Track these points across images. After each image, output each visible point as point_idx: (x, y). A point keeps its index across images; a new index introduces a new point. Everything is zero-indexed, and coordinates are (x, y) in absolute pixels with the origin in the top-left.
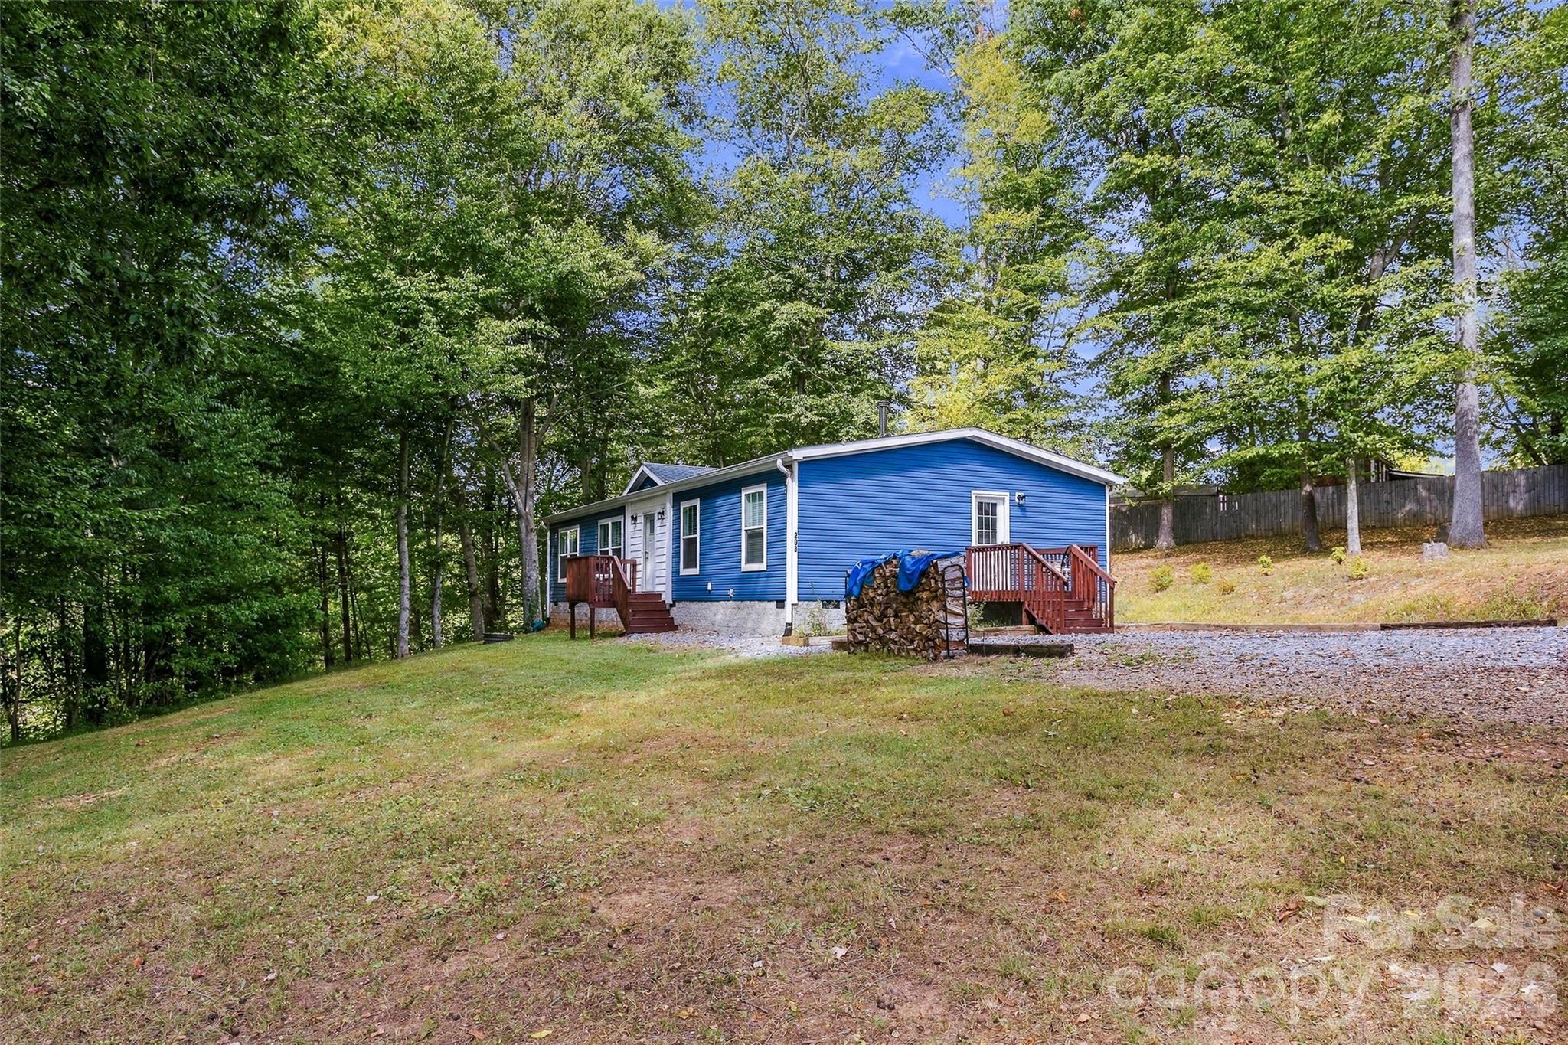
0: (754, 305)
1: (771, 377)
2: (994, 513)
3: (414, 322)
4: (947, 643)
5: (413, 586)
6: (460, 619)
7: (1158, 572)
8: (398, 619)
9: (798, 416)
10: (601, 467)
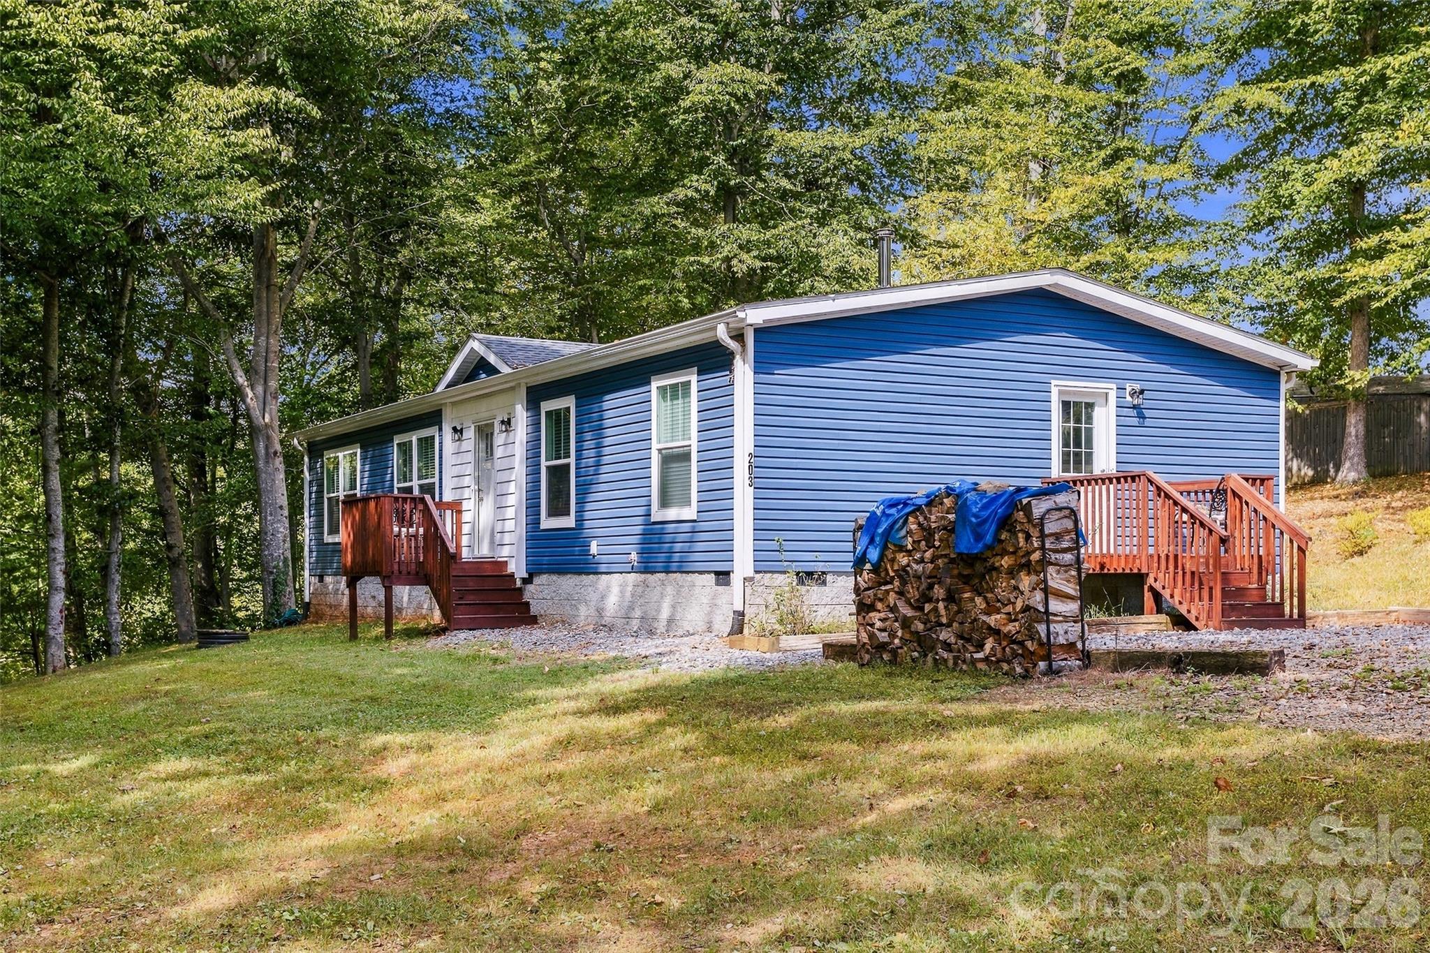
0: (651, 68)
1: (680, 193)
2: (1089, 419)
3: (61, 88)
4: (1047, 650)
5: (71, 550)
6: (152, 606)
7: (1350, 522)
8: (46, 606)
9: (727, 260)
10: (390, 346)
